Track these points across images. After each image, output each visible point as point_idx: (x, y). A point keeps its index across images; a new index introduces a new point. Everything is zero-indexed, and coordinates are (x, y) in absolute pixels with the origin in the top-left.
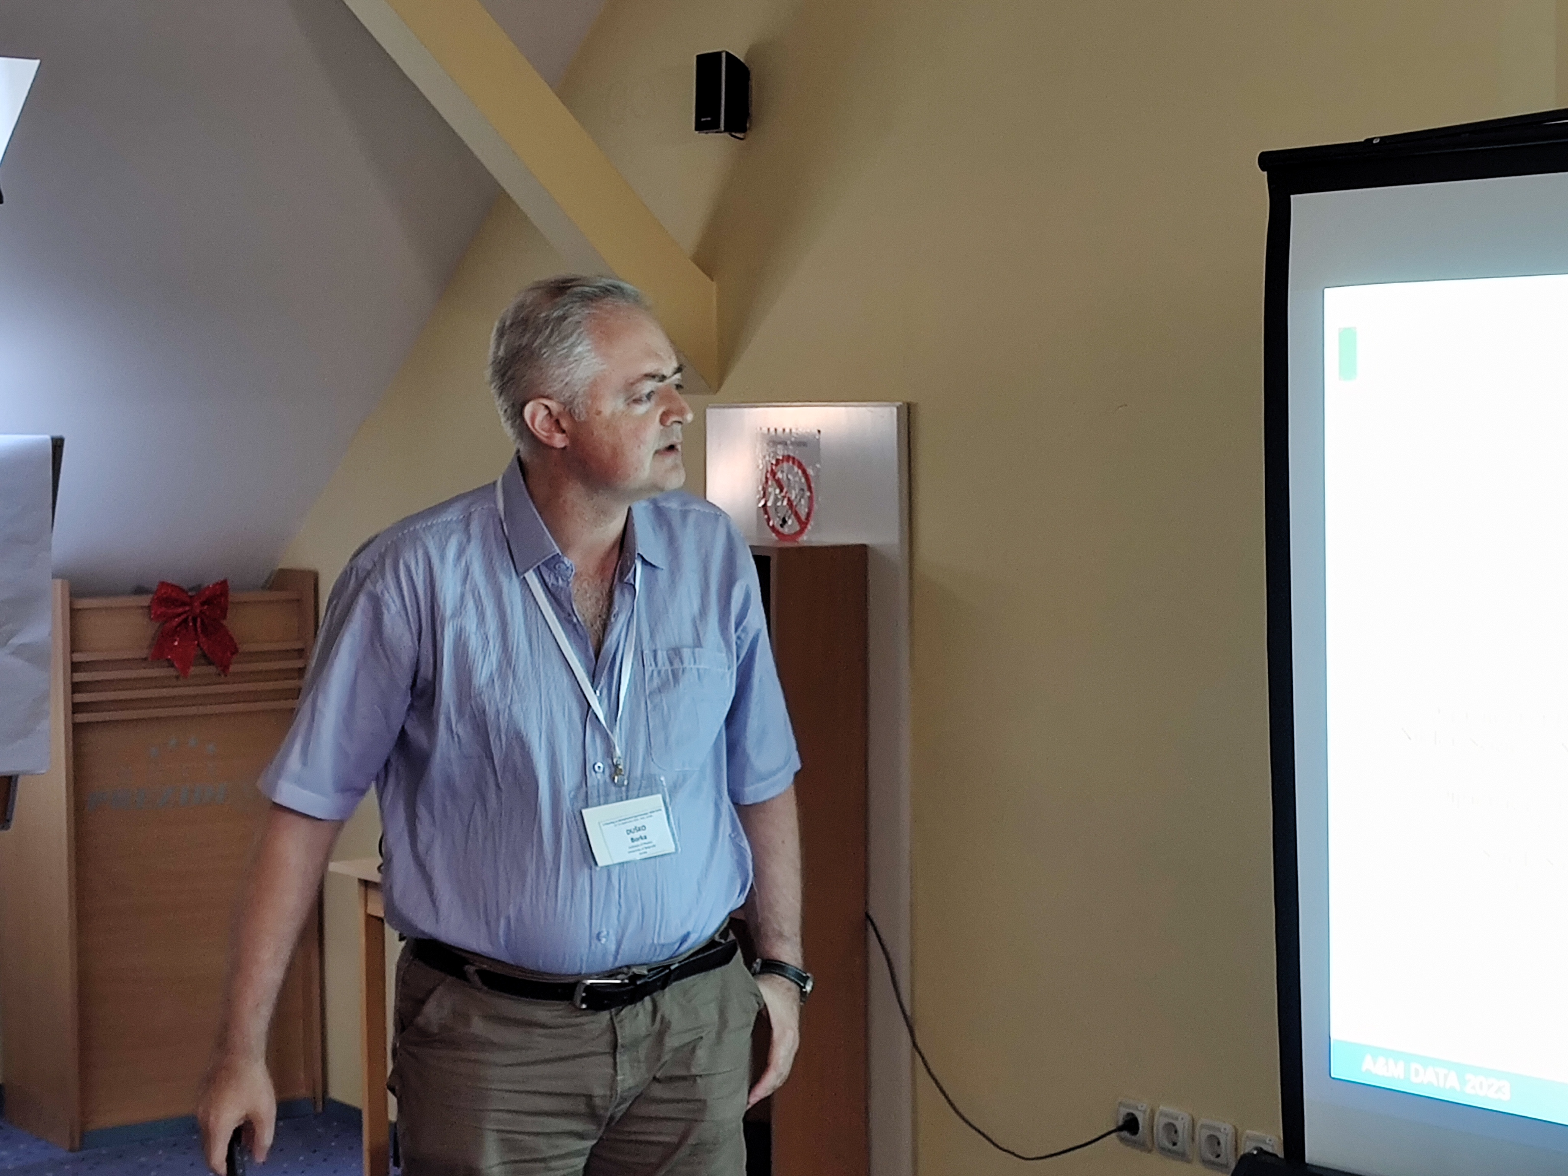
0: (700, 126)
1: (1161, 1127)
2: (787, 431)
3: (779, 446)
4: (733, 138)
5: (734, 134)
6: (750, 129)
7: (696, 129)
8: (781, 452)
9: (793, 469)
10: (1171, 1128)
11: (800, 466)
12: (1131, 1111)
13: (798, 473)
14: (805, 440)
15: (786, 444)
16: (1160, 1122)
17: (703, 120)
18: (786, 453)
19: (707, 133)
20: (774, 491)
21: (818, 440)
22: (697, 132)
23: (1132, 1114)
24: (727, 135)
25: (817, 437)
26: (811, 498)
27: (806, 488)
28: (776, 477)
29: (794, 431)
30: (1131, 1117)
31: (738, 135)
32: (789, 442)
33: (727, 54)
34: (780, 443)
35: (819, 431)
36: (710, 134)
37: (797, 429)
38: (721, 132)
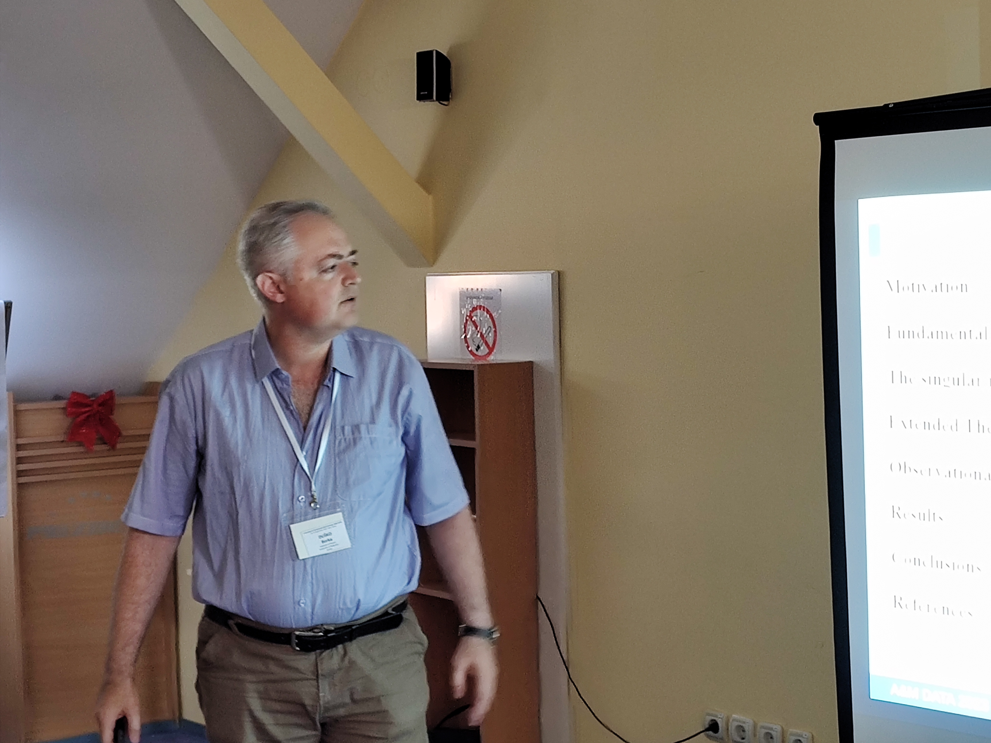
0: (420, 98)
1: (734, 728)
2: (480, 290)
3: (474, 300)
4: (440, 105)
5: (441, 102)
6: (452, 98)
7: (417, 99)
8: (475, 303)
9: (484, 313)
10: (741, 729)
11: (488, 312)
12: (713, 718)
13: (487, 316)
14: (491, 296)
15: (479, 298)
16: (733, 725)
17: (422, 93)
18: (478, 304)
19: (424, 102)
20: (471, 328)
21: (500, 295)
22: (418, 101)
23: (715, 720)
24: (437, 103)
25: (499, 293)
26: (495, 331)
27: (492, 326)
28: (473, 319)
29: (484, 290)
30: (713, 722)
31: (443, 103)
32: (480, 297)
33: (437, 51)
34: (475, 298)
35: (501, 290)
36: (426, 103)
37: (486, 289)
38: (434, 101)
